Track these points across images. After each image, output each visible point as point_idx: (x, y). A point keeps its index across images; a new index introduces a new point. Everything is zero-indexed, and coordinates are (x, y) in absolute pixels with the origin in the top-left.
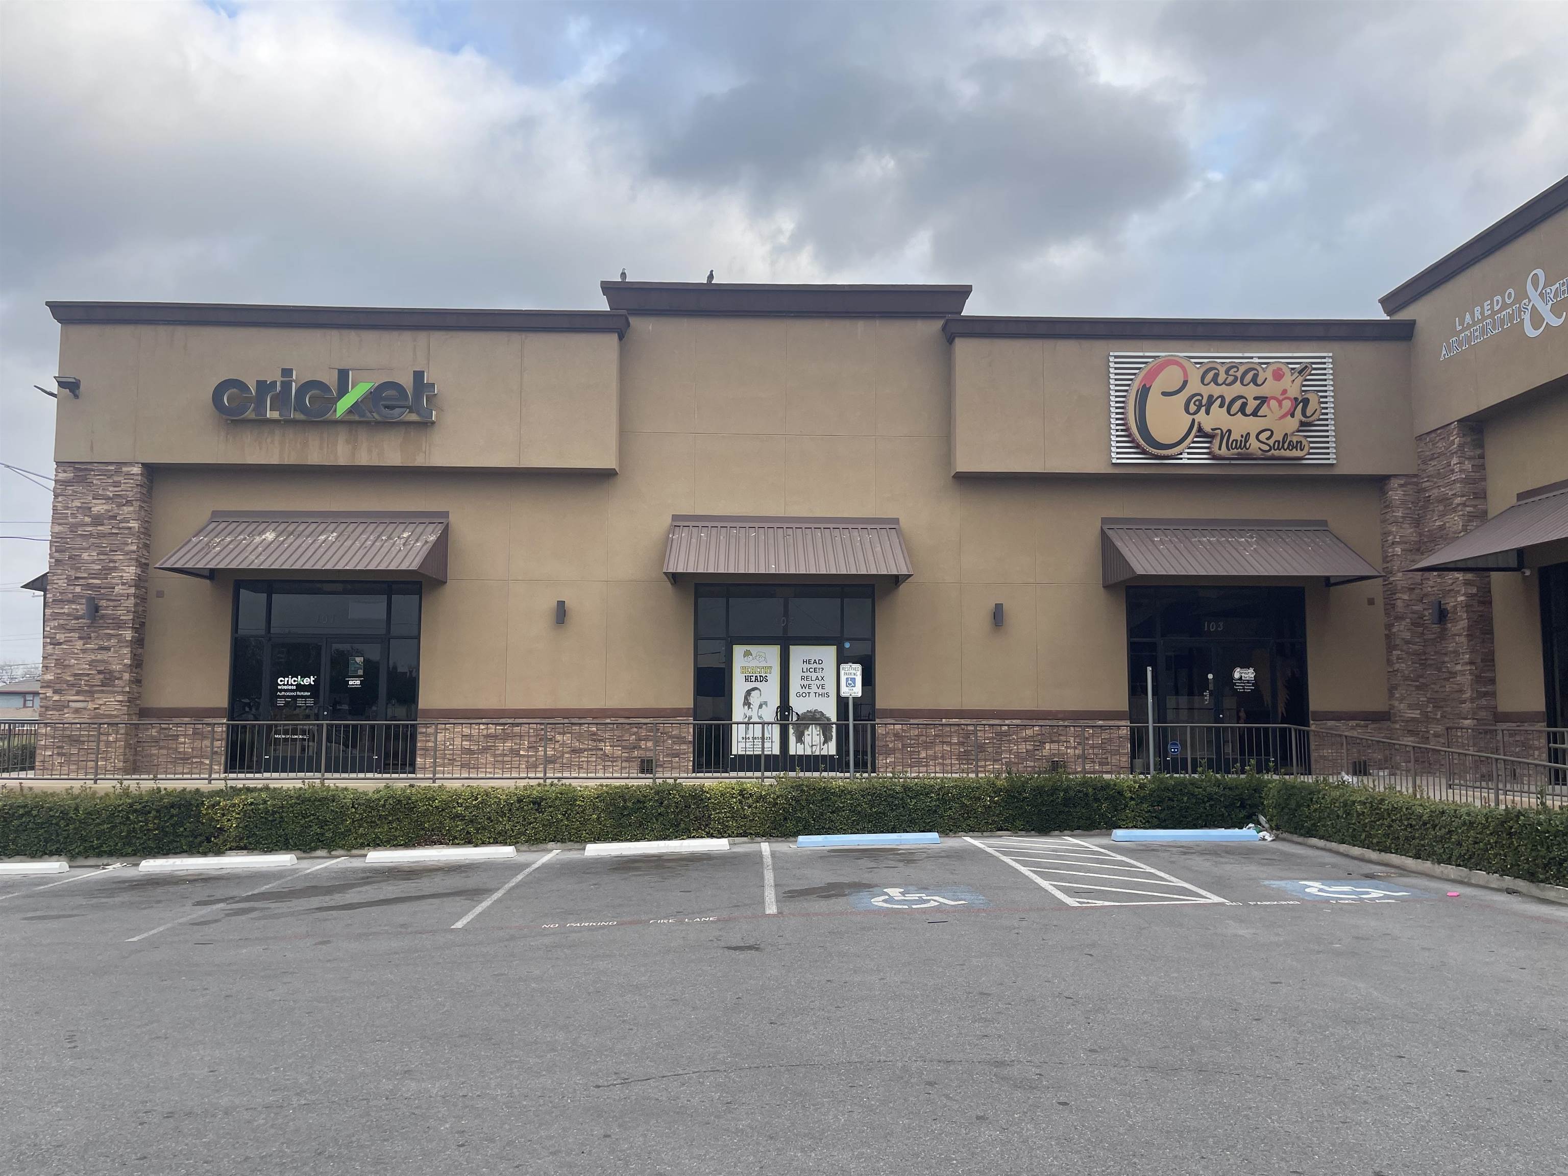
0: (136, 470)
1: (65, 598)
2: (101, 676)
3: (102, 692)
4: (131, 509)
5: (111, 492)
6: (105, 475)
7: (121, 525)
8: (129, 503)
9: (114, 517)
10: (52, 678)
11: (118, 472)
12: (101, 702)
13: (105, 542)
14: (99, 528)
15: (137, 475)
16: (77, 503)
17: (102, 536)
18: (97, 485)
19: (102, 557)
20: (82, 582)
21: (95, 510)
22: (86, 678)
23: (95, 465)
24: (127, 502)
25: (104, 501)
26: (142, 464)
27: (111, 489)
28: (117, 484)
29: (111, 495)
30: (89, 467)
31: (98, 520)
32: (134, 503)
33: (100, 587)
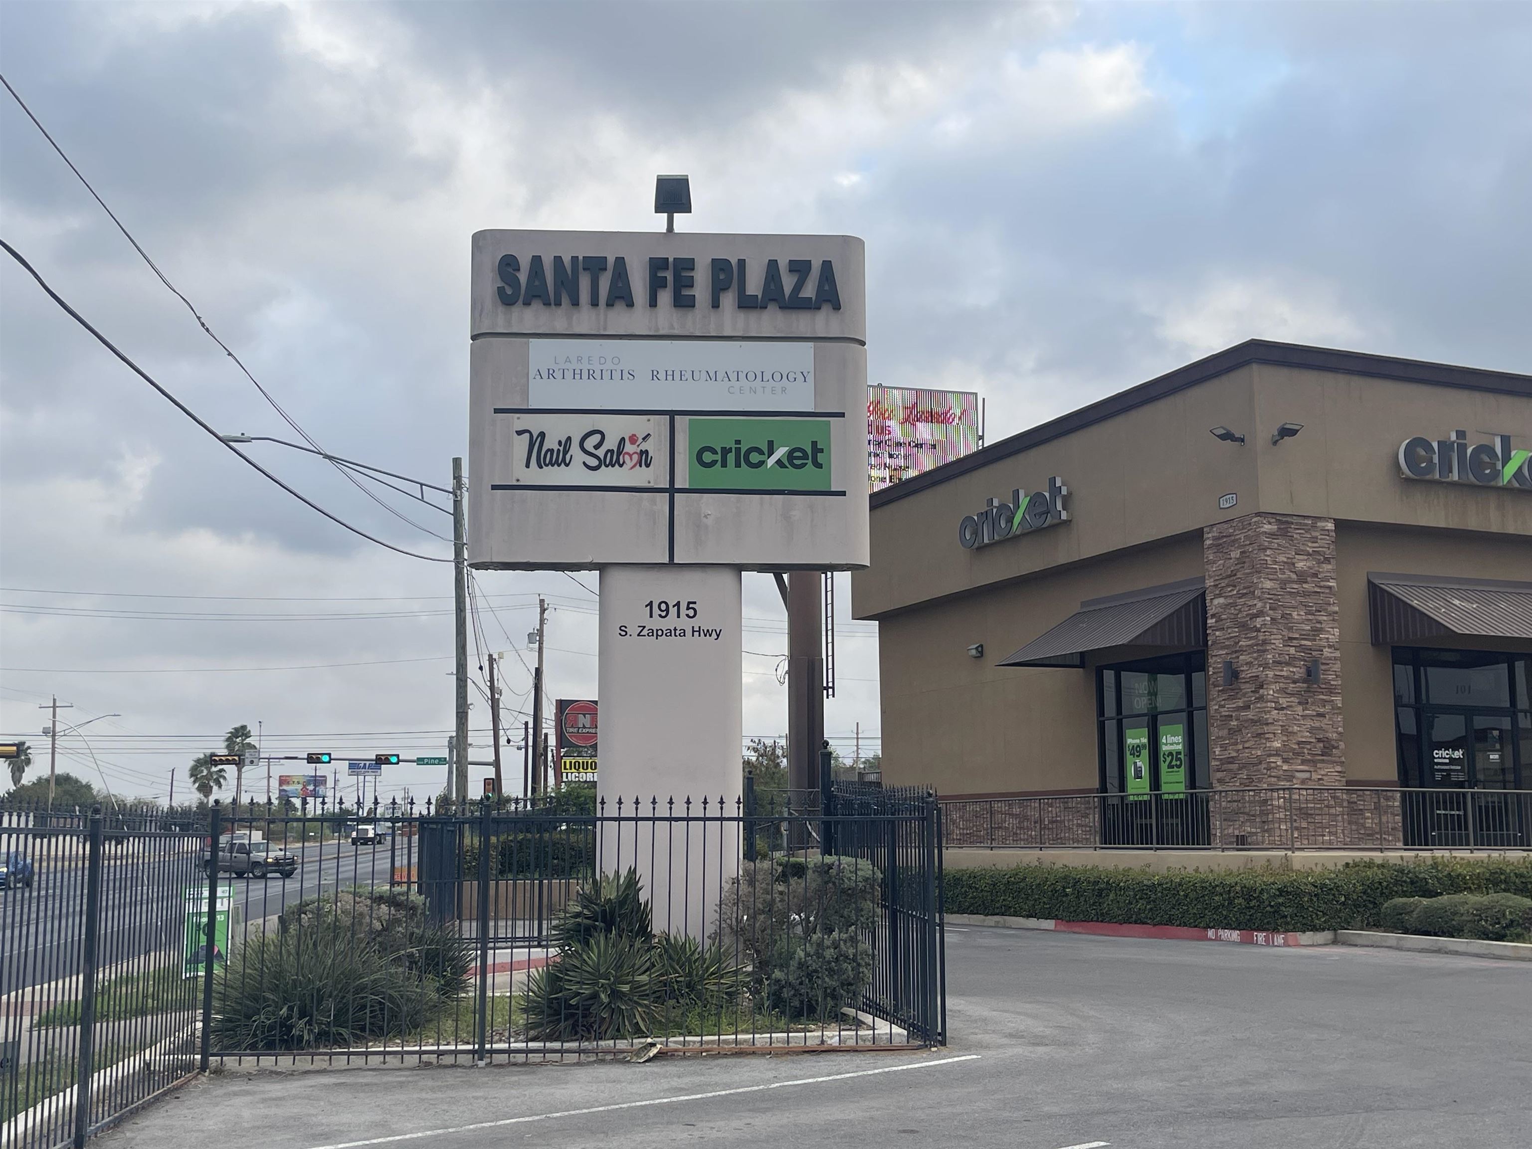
0: (1330, 526)
1: (1282, 659)
2: (1321, 745)
3: (1323, 761)
4: (1330, 567)
5: (1310, 547)
6: (1303, 529)
7: (1322, 584)
8: (1327, 560)
9: (1315, 575)
10: (1280, 745)
11: (1314, 527)
12: (1323, 773)
13: (1310, 601)
14: (1304, 586)
15: (1332, 530)
16: (1282, 558)
17: (1306, 594)
18: (1296, 539)
19: (1310, 617)
20: (1295, 643)
21: (1300, 565)
22: (1309, 747)
23: (1295, 518)
24: (1326, 559)
25: (1306, 557)
26: (1334, 520)
27: (1310, 544)
28: (1314, 540)
29: (1310, 550)
30: (1289, 519)
31: (1302, 578)
32: (1331, 560)
33: (1311, 650)
